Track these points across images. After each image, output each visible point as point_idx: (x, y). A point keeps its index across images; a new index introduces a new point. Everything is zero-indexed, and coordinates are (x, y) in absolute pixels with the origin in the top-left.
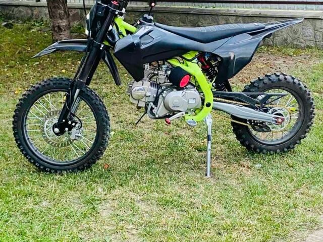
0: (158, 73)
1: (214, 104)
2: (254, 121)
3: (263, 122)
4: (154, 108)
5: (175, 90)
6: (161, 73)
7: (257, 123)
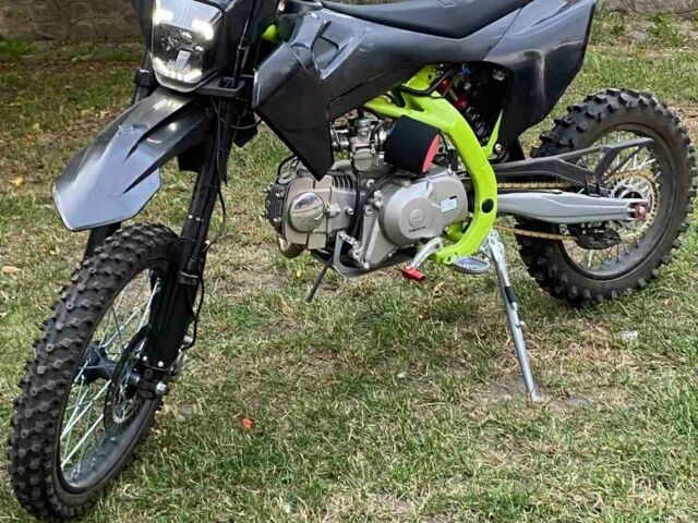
0: (350, 144)
1: (499, 201)
2: (586, 224)
3: (605, 222)
4: (351, 246)
5: (407, 183)
6: (357, 142)
7: (593, 228)
